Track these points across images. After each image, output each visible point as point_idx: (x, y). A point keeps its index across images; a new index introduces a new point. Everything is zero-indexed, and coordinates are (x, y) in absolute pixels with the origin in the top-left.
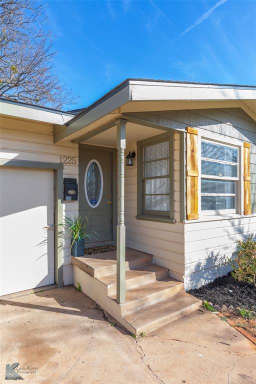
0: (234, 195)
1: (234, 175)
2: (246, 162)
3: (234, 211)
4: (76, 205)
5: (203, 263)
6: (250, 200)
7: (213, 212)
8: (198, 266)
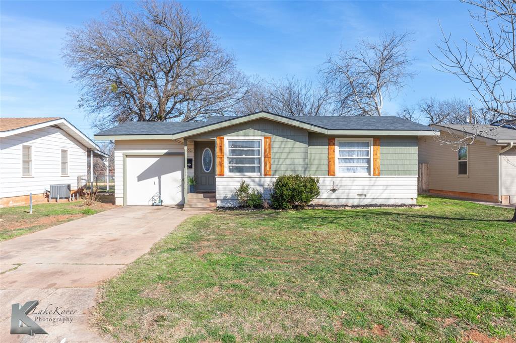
0: (259, 165)
1: (259, 155)
2: (267, 147)
3: (259, 174)
4: (192, 170)
5: (229, 196)
6: (270, 168)
7: (238, 174)
8: (226, 197)
